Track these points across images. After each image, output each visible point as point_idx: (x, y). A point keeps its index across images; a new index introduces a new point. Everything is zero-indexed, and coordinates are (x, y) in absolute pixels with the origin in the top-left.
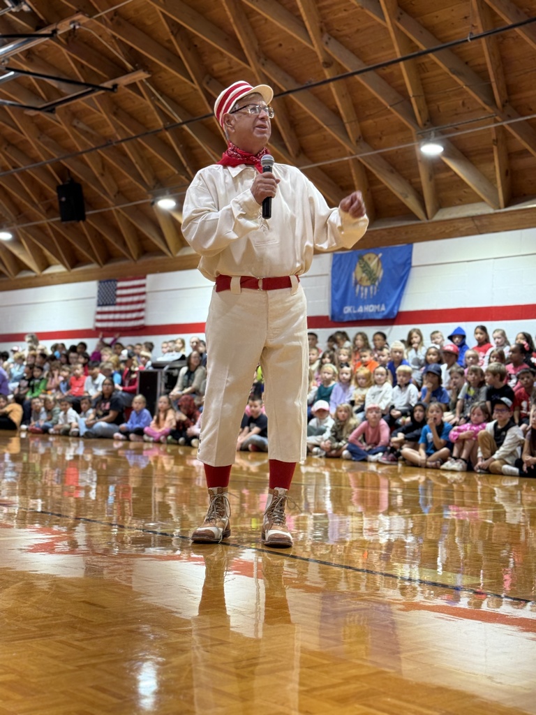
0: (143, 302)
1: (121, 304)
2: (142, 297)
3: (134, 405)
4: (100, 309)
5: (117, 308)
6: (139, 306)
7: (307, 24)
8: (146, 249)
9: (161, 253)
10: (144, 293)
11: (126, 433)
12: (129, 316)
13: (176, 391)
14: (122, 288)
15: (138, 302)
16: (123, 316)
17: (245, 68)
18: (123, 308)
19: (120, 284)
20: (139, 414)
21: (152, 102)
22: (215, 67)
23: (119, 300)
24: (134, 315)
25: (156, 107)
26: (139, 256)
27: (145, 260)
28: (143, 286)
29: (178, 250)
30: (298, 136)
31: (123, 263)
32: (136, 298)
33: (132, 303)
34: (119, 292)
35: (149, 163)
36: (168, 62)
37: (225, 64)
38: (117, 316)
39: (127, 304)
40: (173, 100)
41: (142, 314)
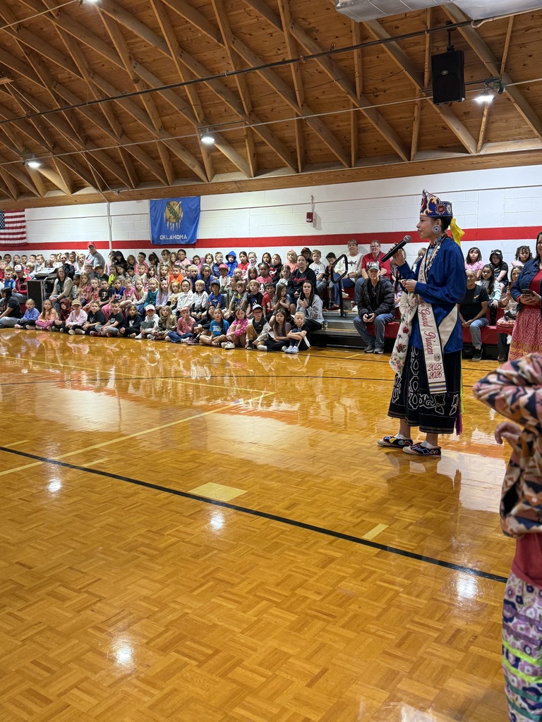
0: (24, 227)
1: (8, 228)
2: (23, 224)
3: (27, 306)
5: (6, 231)
6: (22, 230)
7: (120, 55)
8: (22, 192)
9: (31, 194)
10: (24, 221)
11: (23, 324)
12: (15, 236)
13: (52, 297)
14: (8, 217)
15: (21, 227)
16: (11, 237)
17: (78, 79)
18: (10, 231)
19: (6, 215)
20: (31, 311)
21: (17, 98)
22: (59, 76)
23: (6, 225)
24: (19, 236)
25: (19, 100)
26: (18, 197)
27: (22, 199)
28: (24, 216)
29: (45, 194)
30: (120, 123)
31: (7, 201)
32: (19, 225)
33: (16, 228)
34: (6, 220)
35: (18, 136)
36: (25, 72)
37: (66, 75)
38: (7, 236)
39: (13, 228)
40: (31, 96)
41: (24, 235)
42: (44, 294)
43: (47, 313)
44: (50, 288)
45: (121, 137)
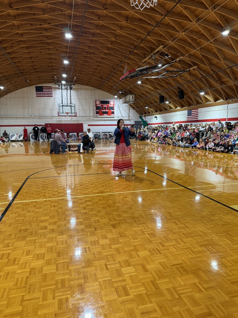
0: (198, 115)
1: (193, 115)
2: (197, 114)
3: (195, 141)
4: (188, 116)
5: (192, 116)
6: (197, 116)
7: (236, 51)
8: (198, 103)
9: (201, 103)
10: (198, 113)
11: (192, 147)
12: (194, 118)
13: (204, 138)
14: (193, 112)
15: (197, 115)
16: (193, 118)
17: (220, 62)
18: (193, 116)
19: (192, 111)
20: (196, 142)
21: (198, 72)
22: (213, 62)
23: (192, 114)
24: (196, 118)
25: (199, 73)
26: (197, 105)
27: (198, 105)
28: (198, 111)
29: (205, 103)
30: (235, 75)
31: (193, 106)
32: (196, 114)
33: (195, 115)
34: (192, 113)
35: (198, 84)
36: (202, 63)
37: (216, 62)
38: (192, 118)
39: (194, 115)
40: (203, 71)
41: (197, 117)
42: (200, 137)
43: (201, 143)
44: (203, 135)
45: (234, 80)
